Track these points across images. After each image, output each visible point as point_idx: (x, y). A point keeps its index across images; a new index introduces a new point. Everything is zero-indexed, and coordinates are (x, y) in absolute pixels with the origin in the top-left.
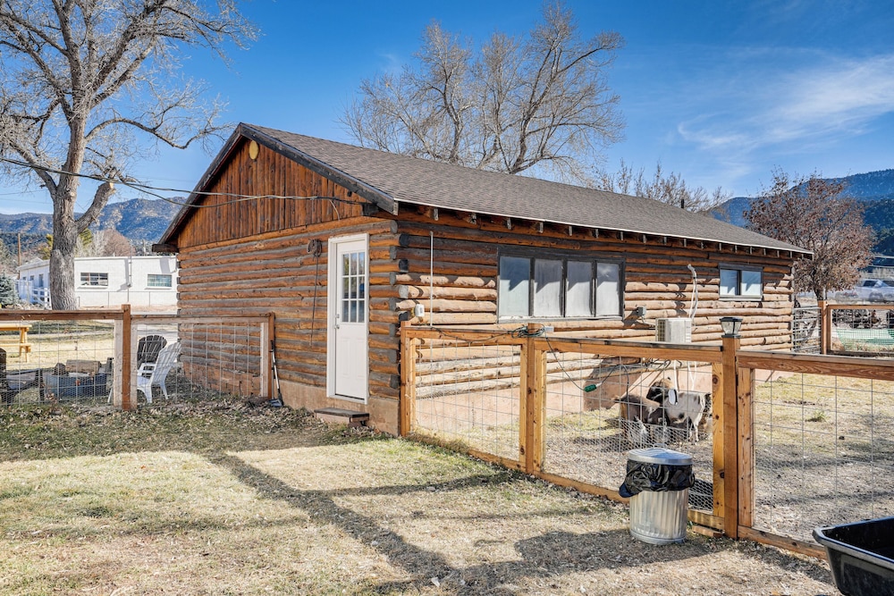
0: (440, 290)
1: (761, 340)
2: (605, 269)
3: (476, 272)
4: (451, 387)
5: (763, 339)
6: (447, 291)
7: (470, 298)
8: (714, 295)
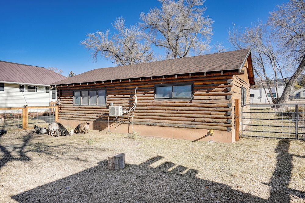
0: (63, 99)
1: (193, 119)
2: (100, 92)
3: (69, 96)
4: (65, 118)
5: (194, 119)
6: (65, 99)
7: (68, 101)
8: (153, 98)
